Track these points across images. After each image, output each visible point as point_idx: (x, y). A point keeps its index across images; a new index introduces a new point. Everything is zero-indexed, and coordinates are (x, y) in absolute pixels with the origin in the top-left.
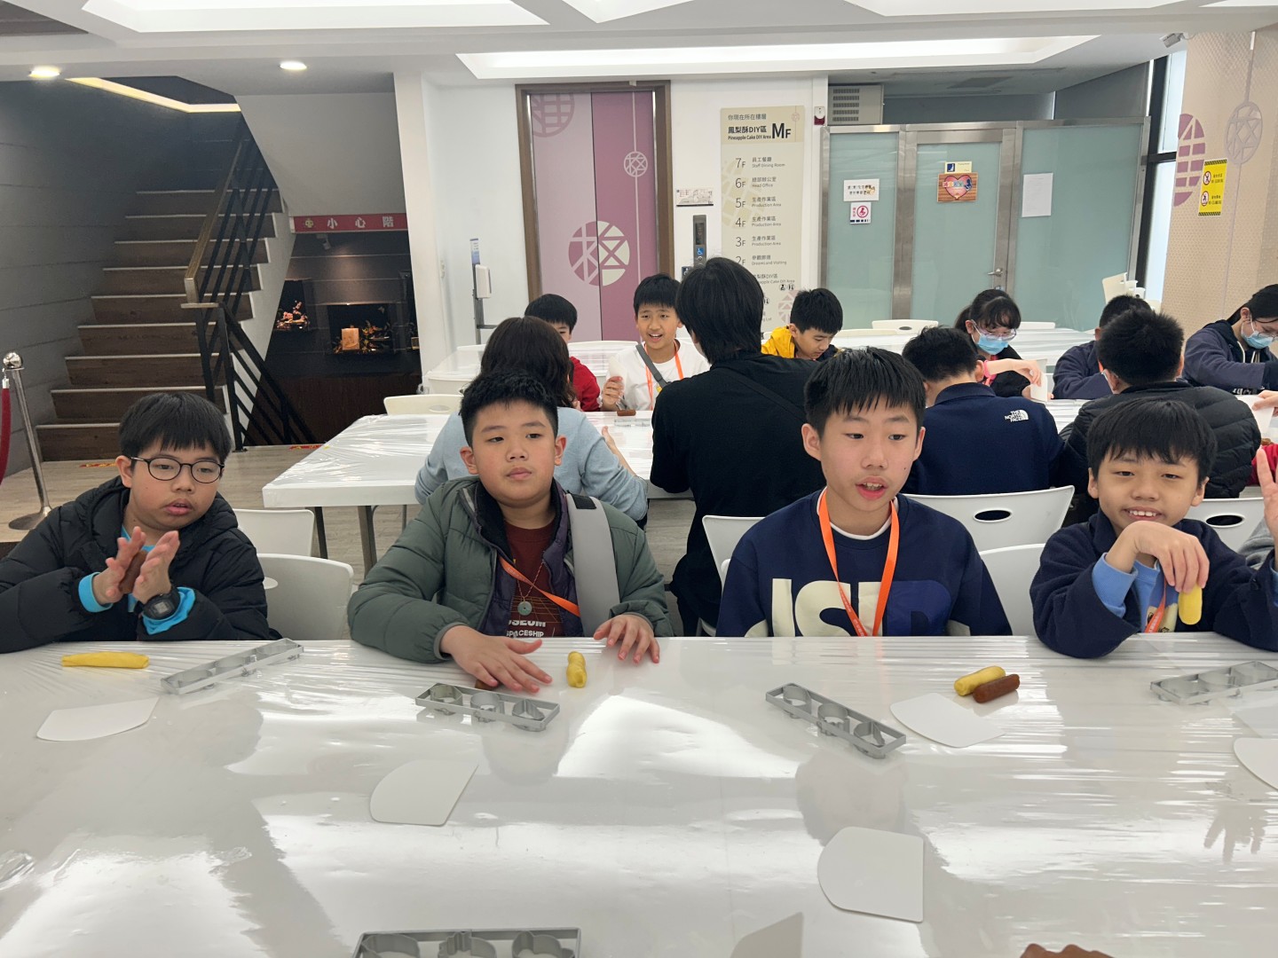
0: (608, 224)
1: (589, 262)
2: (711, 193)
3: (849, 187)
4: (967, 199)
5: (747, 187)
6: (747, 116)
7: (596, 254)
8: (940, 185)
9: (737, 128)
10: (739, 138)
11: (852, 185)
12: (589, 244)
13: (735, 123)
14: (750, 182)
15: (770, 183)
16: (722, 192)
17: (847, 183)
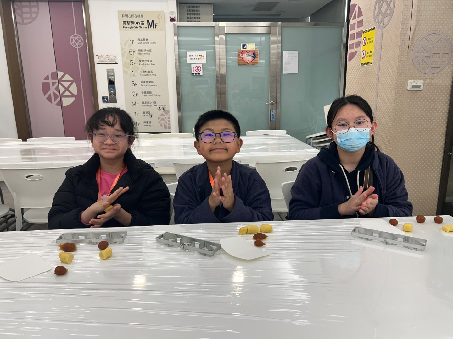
0: (63, 73)
1: (54, 93)
2: (116, 57)
3: (190, 56)
4: (254, 63)
5: (136, 54)
6: (133, 16)
7: (58, 89)
8: (239, 56)
9: (127, 22)
10: (129, 28)
11: (191, 55)
12: (54, 84)
13: (126, 19)
14: (137, 52)
15: (148, 52)
16: (122, 57)
17: (188, 53)
